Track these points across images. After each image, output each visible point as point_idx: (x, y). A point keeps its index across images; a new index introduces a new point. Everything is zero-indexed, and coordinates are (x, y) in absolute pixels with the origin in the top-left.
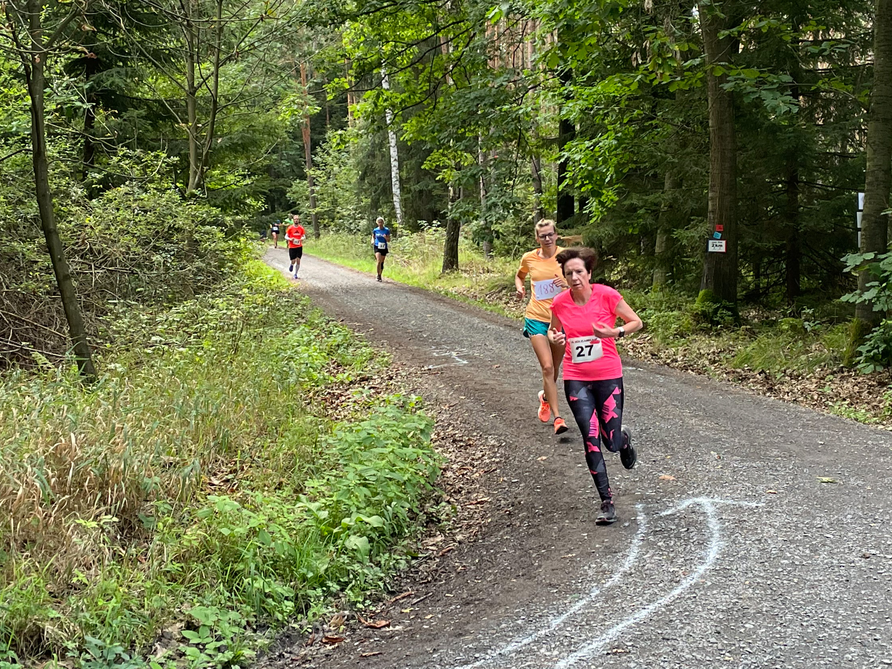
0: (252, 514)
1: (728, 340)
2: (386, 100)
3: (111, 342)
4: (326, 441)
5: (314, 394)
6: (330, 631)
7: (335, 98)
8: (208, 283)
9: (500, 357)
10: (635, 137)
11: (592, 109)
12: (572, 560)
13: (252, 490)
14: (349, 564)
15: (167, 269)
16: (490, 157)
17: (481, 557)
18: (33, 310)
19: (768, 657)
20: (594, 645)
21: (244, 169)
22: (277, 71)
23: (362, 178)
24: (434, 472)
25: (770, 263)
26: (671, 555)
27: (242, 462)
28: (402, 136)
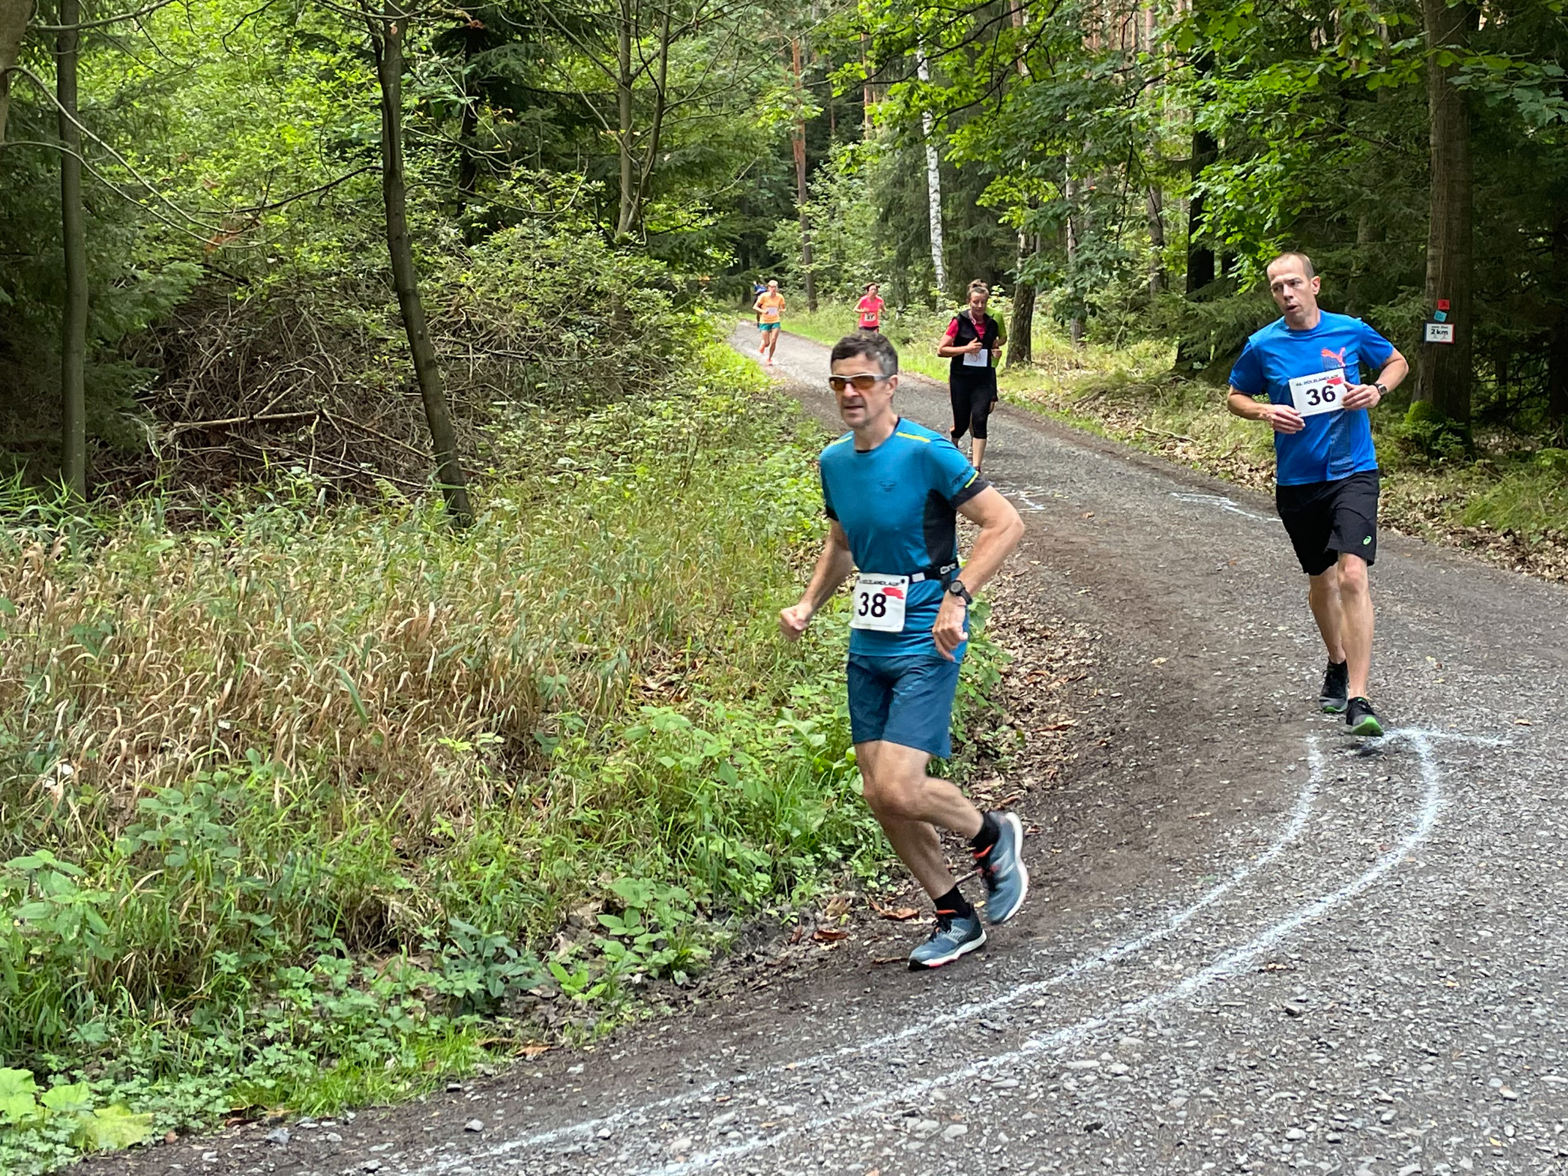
0: (709, 736)
1: (1456, 480)
2: (923, 98)
3: (497, 466)
4: (823, 625)
5: (806, 552)
6: (825, 922)
7: (845, 93)
8: (646, 376)
9: (1094, 501)
10: (1312, 160)
11: (1245, 115)
12: (1205, 822)
13: (709, 699)
14: (855, 818)
15: (584, 354)
16: (1084, 189)
17: (1062, 812)
18: (379, 414)
19: (1516, 983)
20: (1239, 957)
21: (703, 200)
22: (756, 51)
23: (884, 219)
24: (990, 677)
25: (1523, 361)
26: (1362, 818)
27: (694, 656)
28: (947, 153)
